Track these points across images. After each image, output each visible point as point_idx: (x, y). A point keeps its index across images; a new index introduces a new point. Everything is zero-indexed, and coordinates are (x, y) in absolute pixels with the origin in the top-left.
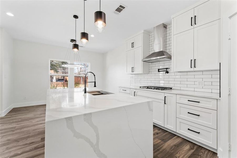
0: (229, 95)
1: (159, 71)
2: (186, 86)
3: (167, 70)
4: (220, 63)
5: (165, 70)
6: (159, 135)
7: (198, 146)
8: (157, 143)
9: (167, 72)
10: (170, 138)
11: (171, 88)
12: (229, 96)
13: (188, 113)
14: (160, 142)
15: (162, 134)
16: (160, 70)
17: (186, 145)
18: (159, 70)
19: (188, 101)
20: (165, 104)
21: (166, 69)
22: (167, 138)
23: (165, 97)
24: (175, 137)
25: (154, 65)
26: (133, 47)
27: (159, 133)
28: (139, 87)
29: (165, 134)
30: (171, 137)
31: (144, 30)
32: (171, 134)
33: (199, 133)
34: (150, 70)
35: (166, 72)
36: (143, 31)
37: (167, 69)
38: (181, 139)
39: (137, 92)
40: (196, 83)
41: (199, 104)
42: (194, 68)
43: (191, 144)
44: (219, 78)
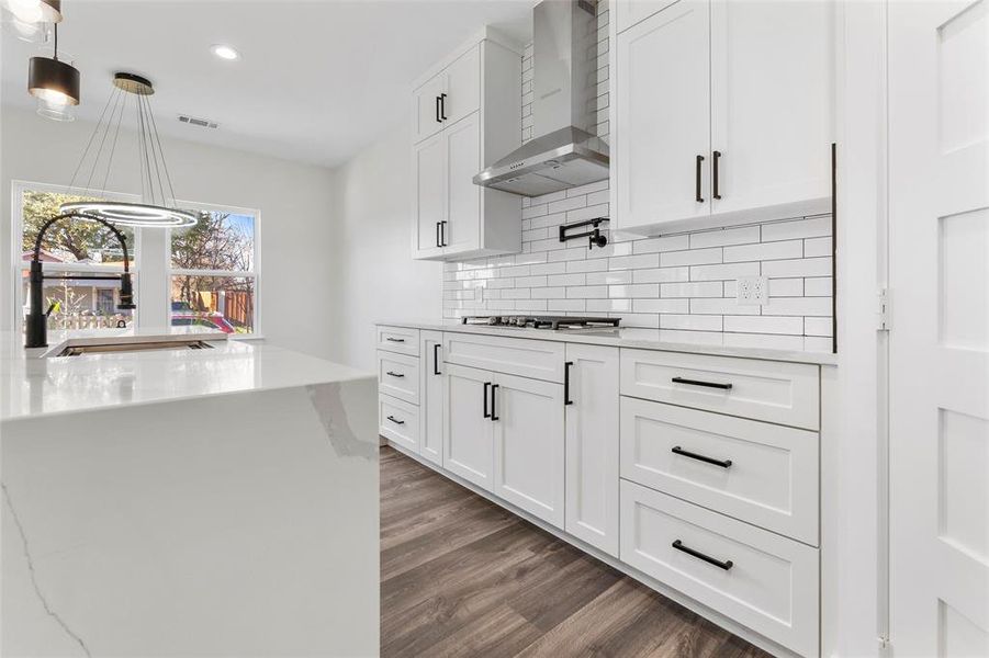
0: (884, 331)
1: (563, 238)
2: (683, 306)
3: (598, 230)
4: (834, 145)
5: (591, 228)
6: (529, 578)
7: (724, 641)
8: (494, 637)
9: (602, 241)
10: (582, 600)
11: (616, 322)
12: (880, 341)
13: (677, 451)
14: (520, 628)
15: (547, 576)
16: (568, 233)
17: (658, 639)
18: (563, 229)
19: (674, 380)
20: (567, 402)
21: (596, 226)
22: (570, 596)
23: (567, 365)
24: (612, 590)
25: (543, 210)
26: (441, 116)
27: (535, 567)
28: (461, 321)
29: (562, 572)
30: (590, 588)
31: (488, 27)
32: (597, 570)
33: (727, 566)
34: (527, 236)
35: (592, 240)
36: (482, 34)
37: (596, 222)
38: (644, 596)
39: (446, 345)
40: (731, 289)
41: (731, 396)
42: (713, 199)
43: (686, 630)
44: (831, 234)
